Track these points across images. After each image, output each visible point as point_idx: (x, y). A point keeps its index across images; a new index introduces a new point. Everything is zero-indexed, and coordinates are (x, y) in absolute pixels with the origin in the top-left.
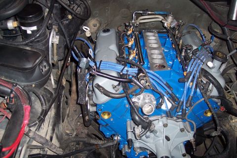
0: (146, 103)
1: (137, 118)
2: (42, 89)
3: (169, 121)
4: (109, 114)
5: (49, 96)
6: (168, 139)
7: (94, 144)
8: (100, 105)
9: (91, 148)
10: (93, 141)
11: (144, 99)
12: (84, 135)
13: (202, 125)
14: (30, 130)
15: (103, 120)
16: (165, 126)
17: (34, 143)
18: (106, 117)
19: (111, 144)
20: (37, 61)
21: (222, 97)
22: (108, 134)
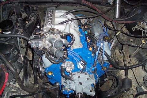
0: (68, 66)
1: (64, 74)
2: (16, 62)
3: (81, 74)
4: (52, 73)
5: (20, 66)
6: (81, 83)
7: (47, 88)
8: (47, 68)
9: (45, 90)
10: (46, 87)
11: (67, 64)
12: (41, 84)
13: (102, 75)
14: (10, 84)
15: (49, 75)
16: (79, 77)
17: (13, 90)
18: (50, 74)
19: (55, 87)
20: (12, 50)
21: (109, 60)
22: (53, 82)
